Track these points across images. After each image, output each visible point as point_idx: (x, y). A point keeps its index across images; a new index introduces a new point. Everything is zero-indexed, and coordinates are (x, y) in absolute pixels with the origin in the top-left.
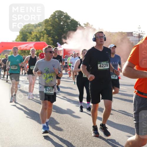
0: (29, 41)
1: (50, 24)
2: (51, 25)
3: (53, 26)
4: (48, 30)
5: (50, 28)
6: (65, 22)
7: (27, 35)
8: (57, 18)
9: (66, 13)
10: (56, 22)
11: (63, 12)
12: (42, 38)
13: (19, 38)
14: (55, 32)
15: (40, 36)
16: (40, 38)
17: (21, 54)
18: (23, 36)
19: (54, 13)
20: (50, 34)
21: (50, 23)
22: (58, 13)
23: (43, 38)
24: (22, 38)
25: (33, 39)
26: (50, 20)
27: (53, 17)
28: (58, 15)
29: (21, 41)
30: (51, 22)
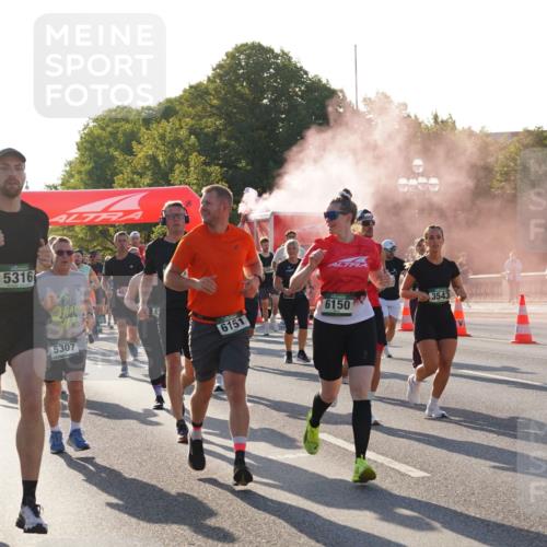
0: (122, 186)
1: (212, 106)
2: (219, 112)
3: (228, 117)
4: (206, 135)
5: (212, 123)
6: (281, 93)
7: (112, 159)
8: (246, 77)
9: (284, 54)
10: (241, 96)
11: (270, 51)
12: (178, 168)
13: (79, 172)
14: (236, 139)
15: (172, 161)
16: (172, 170)
17: (91, 241)
18: (95, 162)
19: (231, 56)
20: (216, 149)
21: (215, 102)
22: (248, 57)
23: (182, 167)
24: (90, 173)
25: (141, 175)
26: (211, 86)
27: (227, 73)
28: (247, 64)
29: (87, 186)
30: (218, 98)
